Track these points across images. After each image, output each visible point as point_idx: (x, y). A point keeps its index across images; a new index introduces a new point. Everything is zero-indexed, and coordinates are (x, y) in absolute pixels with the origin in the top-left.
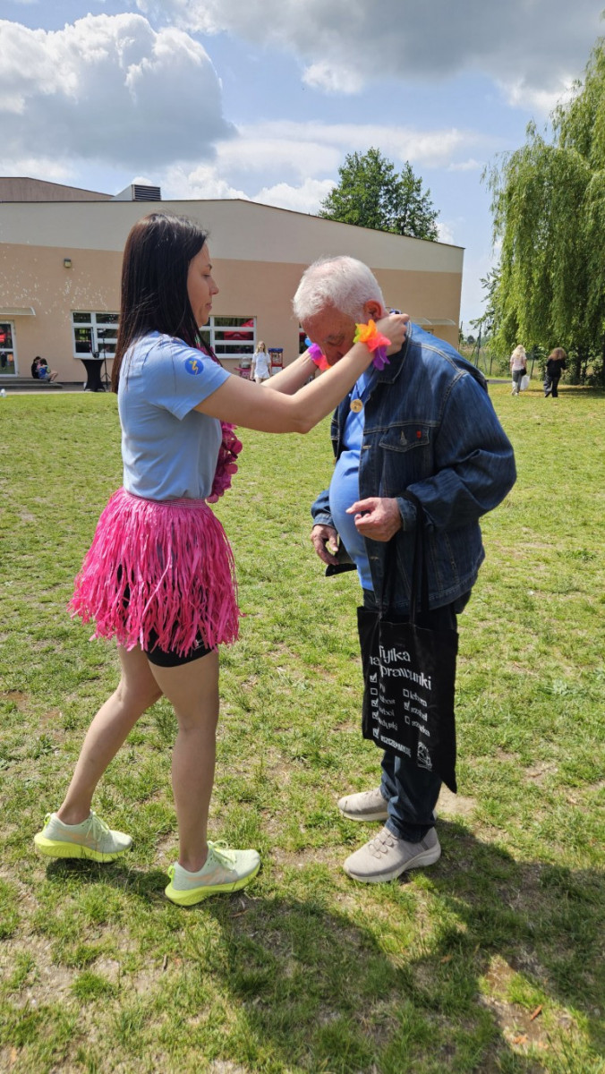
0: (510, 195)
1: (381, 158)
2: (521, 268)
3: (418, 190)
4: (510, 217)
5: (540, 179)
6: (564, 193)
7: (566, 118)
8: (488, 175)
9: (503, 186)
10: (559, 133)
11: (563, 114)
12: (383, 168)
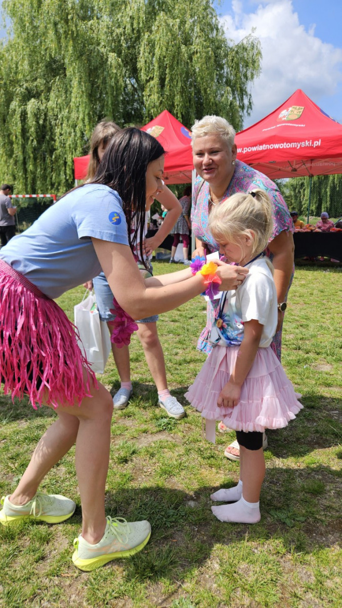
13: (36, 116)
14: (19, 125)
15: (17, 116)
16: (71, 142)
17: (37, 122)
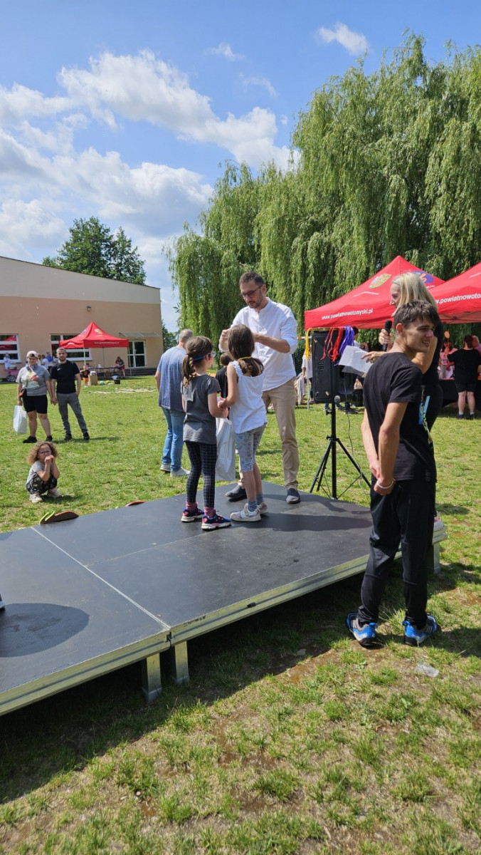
0: (179, 262)
1: (100, 223)
2: (191, 304)
3: (129, 246)
4: (182, 275)
5: (195, 254)
6: (209, 262)
7: (208, 219)
8: (165, 250)
9: (175, 256)
10: (204, 228)
11: (205, 217)
12: (102, 230)
13: (318, 251)
14: (301, 263)
15: (299, 254)
16: (350, 276)
17: (318, 257)
